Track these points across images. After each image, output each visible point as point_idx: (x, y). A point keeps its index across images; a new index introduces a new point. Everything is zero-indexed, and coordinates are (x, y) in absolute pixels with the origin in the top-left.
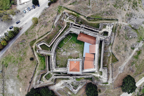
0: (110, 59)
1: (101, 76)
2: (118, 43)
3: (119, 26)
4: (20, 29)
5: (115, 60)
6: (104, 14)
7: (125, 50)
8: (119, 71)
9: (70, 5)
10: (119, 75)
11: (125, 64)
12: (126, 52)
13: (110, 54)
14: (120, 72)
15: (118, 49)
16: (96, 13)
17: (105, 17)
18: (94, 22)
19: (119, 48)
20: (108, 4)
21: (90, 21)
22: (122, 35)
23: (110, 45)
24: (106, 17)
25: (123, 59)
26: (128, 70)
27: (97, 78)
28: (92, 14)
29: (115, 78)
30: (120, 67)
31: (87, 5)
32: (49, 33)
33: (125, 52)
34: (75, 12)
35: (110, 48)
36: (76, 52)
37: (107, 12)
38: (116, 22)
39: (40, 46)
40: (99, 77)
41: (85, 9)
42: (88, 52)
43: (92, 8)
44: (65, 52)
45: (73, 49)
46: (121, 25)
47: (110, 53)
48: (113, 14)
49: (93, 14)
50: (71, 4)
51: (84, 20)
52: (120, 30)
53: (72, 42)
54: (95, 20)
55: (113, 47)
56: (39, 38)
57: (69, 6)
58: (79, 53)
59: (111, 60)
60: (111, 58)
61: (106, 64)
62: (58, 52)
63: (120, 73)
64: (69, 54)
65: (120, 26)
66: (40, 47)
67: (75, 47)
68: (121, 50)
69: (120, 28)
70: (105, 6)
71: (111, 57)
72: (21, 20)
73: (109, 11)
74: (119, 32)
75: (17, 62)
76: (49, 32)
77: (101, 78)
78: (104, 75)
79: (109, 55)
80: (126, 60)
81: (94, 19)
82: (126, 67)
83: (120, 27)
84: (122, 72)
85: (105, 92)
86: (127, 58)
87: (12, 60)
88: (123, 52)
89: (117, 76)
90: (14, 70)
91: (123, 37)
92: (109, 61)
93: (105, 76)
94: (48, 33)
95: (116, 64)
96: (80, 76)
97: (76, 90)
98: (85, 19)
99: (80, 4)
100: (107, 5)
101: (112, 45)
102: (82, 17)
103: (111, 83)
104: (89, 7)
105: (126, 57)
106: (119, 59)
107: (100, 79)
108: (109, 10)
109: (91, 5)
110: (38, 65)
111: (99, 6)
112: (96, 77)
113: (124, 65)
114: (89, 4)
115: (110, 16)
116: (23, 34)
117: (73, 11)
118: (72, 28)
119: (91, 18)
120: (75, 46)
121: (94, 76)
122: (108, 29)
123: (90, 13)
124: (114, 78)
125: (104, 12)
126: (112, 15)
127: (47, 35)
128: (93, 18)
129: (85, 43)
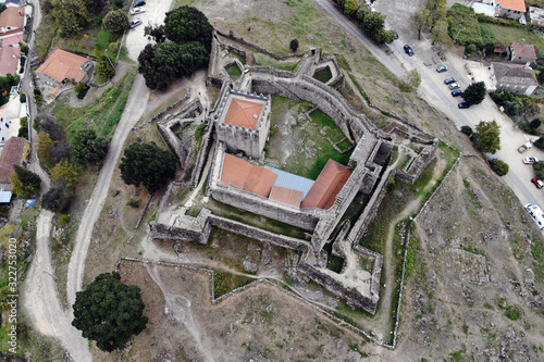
0: (231, 267)
1: (182, 211)
2: (287, 316)
3: (364, 343)
4: (387, 52)
5: (222, 285)
6: (421, 292)
7: (249, 349)
8: (173, 298)
9: (465, 181)
10: (161, 294)
11: (194, 330)
12: (244, 350)
13: (251, 273)
14: (169, 298)
15: (263, 310)
16: (429, 263)
17: (408, 292)
18: (389, 243)
19: (268, 317)
20: (465, 329)
21: (397, 228)
22: (320, 349)
23: (286, 280)
24: (409, 300)
25: (216, 325)
26: (166, 341)
27: (181, 196)
28: (424, 245)
29: (155, 273)
30: (189, 304)
31: (465, 239)
32: (365, 101)
33: (240, 343)
34: (434, 189)
35: (275, 275)
36: (288, 154)
37: (431, 311)
38: (381, 336)
39: (328, 67)
40: (182, 203)
41: (448, 227)
42: (277, 183)
43: (450, 254)
44: (294, 123)
45: (298, 147)
46: (364, 355)
47: (255, 273)
48: (421, 338)
49: (426, 250)
50: (467, 184)
51: (400, 209)
52: (342, 344)
53: (324, 151)
54: (399, 247)
55: (277, 290)
56: (352, 77)
57: (459, 178)
58: (279, 161)
59: (226, 268)
60: (233, 271)
61: (220, 244)
62: (299, 105)
63: (164, 302)
64: (286, 133)
65: (363, 349)
66: (324, 65)
67: (303, 153)
68: (253, 328)
69: (353, 347)
70: (458, 311)
71: (239, 274)
72: (414, 57)
73: (434, 322)
74: (336, 334)
75: (293, 25)
76: (369, 102)
77: (177, 208)
78: (185, 220)
79: (247, 264)
80: (208, 340)
81: (404, 247)
82: (179, 334)
83: (356, 346)
84: (166, 312)
85: (124, 228)
86: (215, 347)
87: (301, 17)
88: (247, 335)
89: (159, 283)
90: (274, 15)
91: (311, 352)
92: (226, 261)
93: (177, 222)
94: (367, 99)
95: (207, 284)
96: (206, 142)
97: (171, 128)
98: (405, 213)
99: (466, 216)
100: (461, 324)
101: (285, 287)
102: (414, 204)
103: (145, 256)
104: (456, 242)
105: (220, 342)
106: (224, 303)
107: (174, 207)
108: (442, 322)
109: (462, 252)
110: (273, 60)
111: (456, 284)
112: (186, 193)
113: (190, 329)
114: (469, 250)
115: (411, 316)
116: (370, 53)
117: (439, 182)
118: (374, 140)
119: (406, 233)
120: (307, 156)
121: (191, 190)
122: (355, 278)
123: (427, 239)
124: (155, 269)
125: (430, 296)
126: (417, 329)
127: (360, 95)
128: (405, 243)
129: (311, 182)
